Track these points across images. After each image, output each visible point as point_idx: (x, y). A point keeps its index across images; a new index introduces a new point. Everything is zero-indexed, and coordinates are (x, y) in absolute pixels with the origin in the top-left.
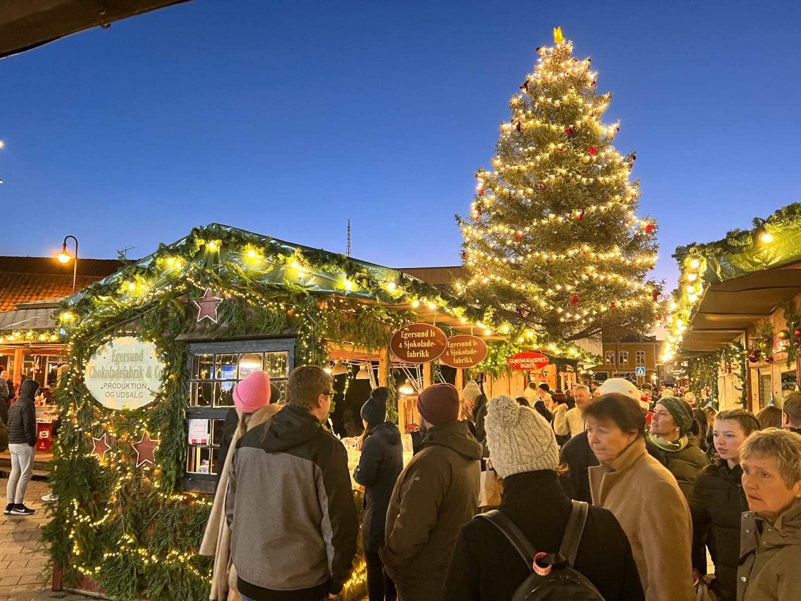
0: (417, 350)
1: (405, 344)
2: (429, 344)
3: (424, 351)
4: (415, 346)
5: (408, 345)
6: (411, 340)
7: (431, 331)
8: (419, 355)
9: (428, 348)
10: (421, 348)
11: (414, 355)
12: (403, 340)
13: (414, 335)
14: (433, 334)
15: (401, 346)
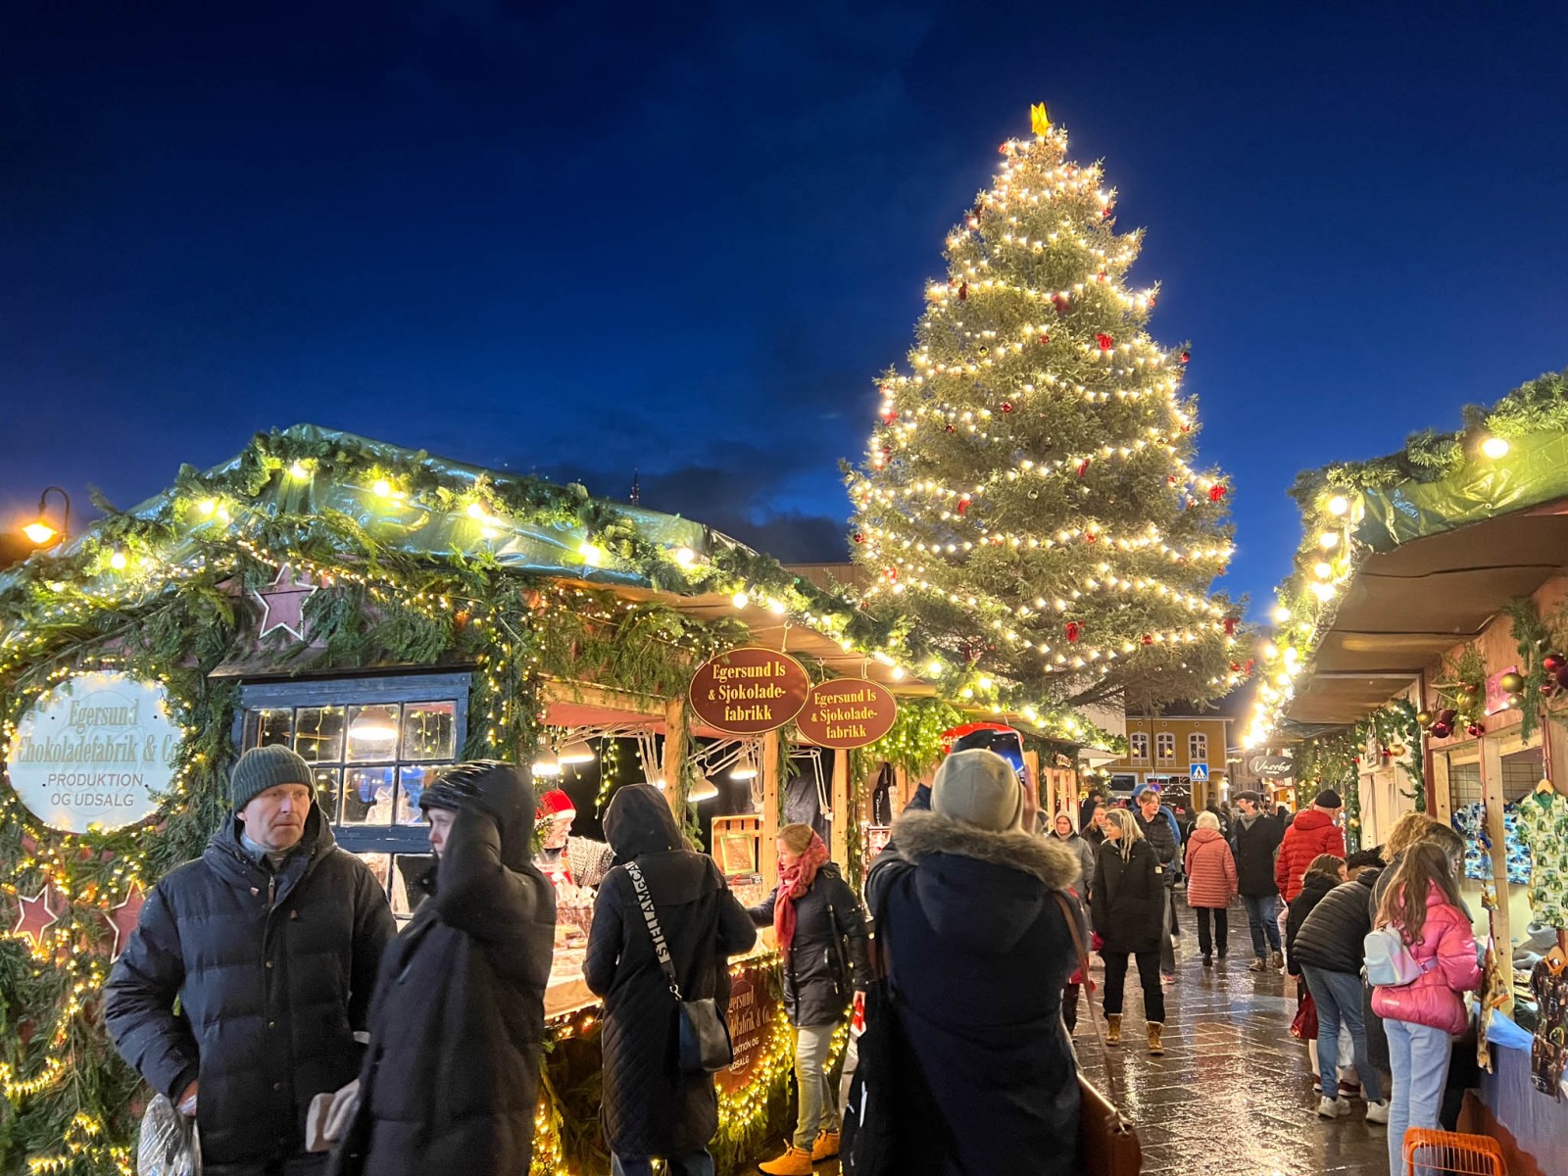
0: (747, 704)
1: (722, 691)
2: (772, 692)
3: (762, 708)
4: (742, 695)
5: (728, 695)
6: (733, 683)
7: (777, 663)
8: (750, 715)
9: (768, 702)
10: (755, 701)
11: (740, 715)
12: (716, 684)
13: (740, 673)
14: (780, 671)
15: (711, 697)
